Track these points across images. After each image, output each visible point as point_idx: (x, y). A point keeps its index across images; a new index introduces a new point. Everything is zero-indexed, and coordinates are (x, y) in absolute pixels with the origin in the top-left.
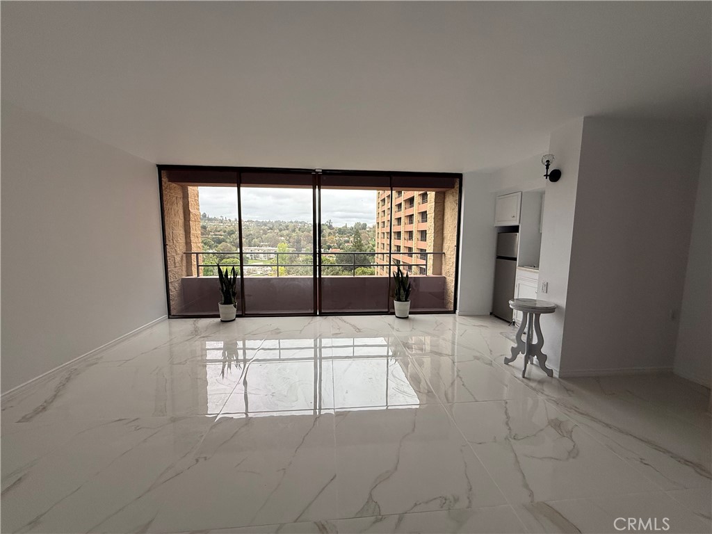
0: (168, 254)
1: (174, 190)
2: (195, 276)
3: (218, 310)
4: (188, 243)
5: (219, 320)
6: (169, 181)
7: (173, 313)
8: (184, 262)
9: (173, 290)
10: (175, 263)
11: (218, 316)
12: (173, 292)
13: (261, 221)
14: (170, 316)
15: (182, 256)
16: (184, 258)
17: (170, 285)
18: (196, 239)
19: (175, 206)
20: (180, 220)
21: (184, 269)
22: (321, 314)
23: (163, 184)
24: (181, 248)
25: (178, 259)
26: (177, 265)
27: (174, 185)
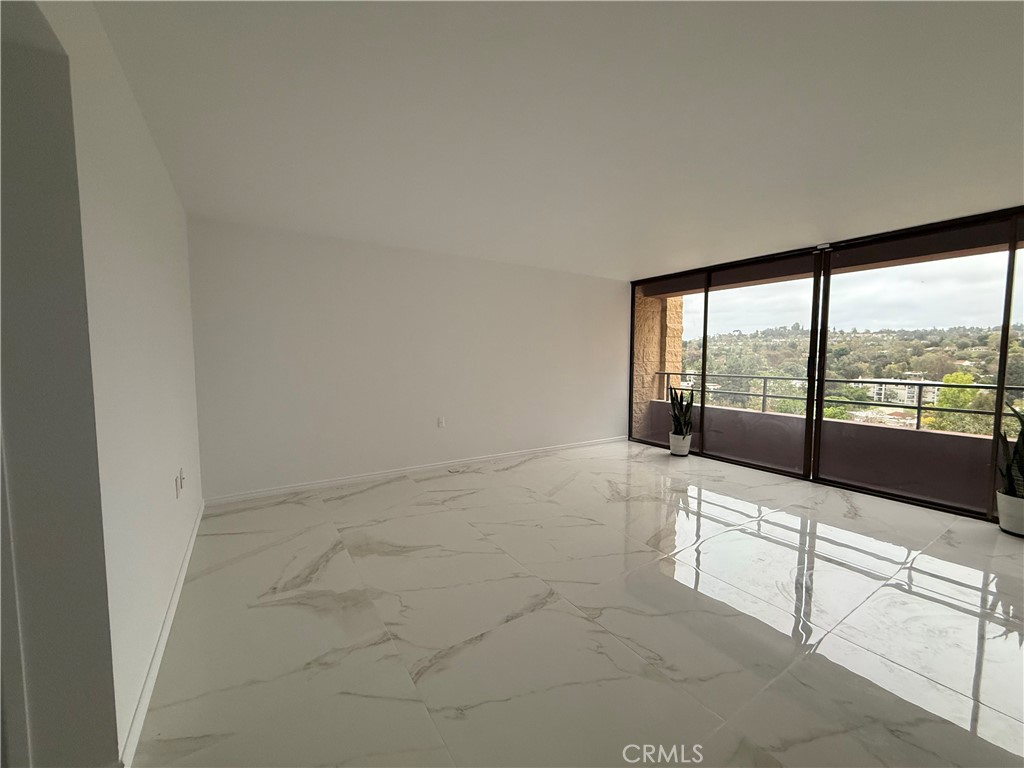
0: (635, 373)
1: (651, 305)
2: (665, 400)
3: (669, 442)
4: (662, 362)
5: (669, 452)
6: (645, 296)
7: (635, 435)
8: (656, 384)
9: (638, 411)
10: (643, 383)
11: (668, 448)
12: (637, 414)
13: (911, 330)
14: (630, 437)
15: (654, 377)
16: (657, 379)
17: (634, 406)
18: (674, 359)
19: (650, 322)
20: (656, 337)
21: (655, 391)
22: (817, 480)
23: (636, 299)
24: (652, 366)
25: (648, 379)
26: (646, 385)
27: (650, 299)
